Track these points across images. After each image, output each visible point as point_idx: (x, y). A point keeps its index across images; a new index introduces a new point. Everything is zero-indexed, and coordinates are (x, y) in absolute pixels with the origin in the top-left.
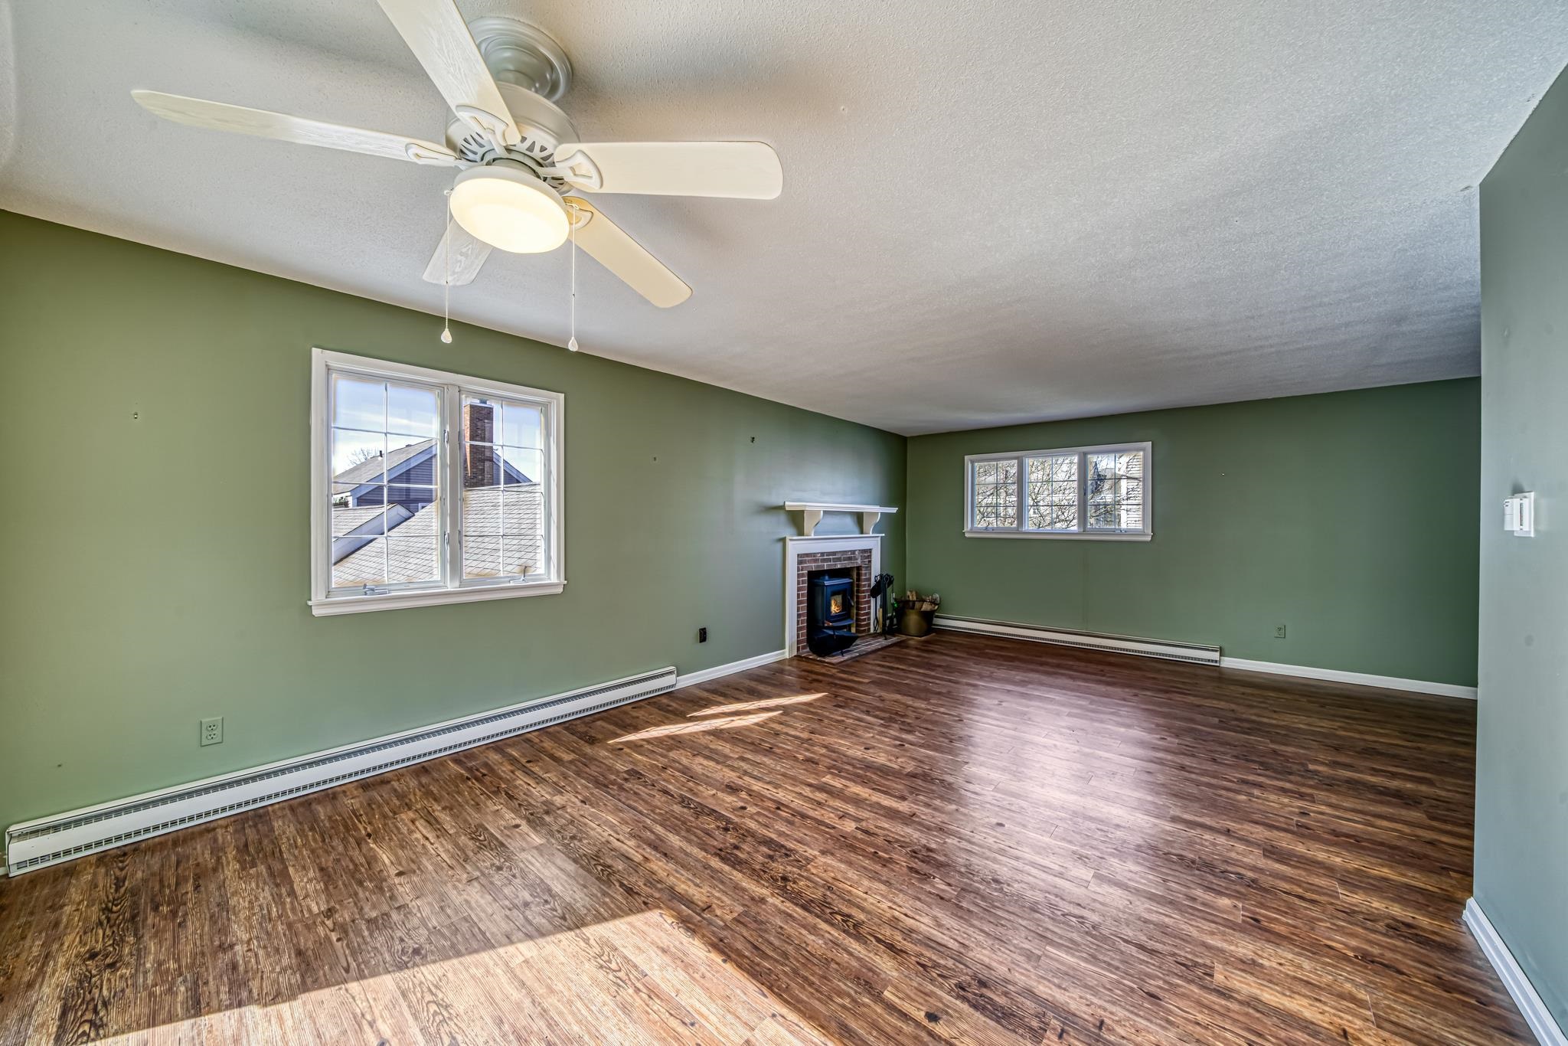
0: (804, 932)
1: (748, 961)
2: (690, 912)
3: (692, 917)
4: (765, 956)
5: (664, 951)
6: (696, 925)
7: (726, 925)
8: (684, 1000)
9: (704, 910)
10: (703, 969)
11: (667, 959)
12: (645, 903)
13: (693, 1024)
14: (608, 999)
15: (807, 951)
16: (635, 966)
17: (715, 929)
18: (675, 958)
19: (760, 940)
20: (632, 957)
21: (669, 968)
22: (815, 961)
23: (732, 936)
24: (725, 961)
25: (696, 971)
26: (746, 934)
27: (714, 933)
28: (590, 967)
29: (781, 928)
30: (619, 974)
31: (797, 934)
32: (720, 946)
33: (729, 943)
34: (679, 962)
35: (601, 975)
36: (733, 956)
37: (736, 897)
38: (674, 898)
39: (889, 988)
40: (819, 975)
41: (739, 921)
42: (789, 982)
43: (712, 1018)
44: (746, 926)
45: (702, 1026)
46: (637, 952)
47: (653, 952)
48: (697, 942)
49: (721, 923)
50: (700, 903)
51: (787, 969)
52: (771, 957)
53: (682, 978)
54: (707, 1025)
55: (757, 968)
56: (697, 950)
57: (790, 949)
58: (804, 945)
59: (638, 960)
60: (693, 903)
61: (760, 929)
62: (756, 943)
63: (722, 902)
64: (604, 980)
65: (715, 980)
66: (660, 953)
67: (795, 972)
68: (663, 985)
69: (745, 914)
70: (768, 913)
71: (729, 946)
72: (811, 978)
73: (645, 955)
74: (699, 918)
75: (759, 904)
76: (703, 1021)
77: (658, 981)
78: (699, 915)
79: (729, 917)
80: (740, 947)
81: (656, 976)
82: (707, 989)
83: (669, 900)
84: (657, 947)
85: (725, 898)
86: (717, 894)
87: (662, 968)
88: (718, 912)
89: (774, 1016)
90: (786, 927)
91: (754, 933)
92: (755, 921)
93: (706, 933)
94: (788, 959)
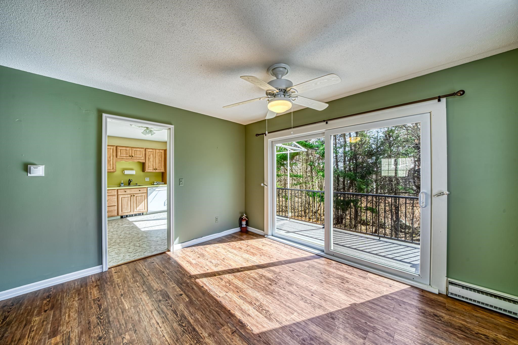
0: (200, 319)
1: (222, 310)
2: (240, 331)
3: (240, 328)
4: (217, 312)
5: (249, 315)
6: (238, 324)
7: (227, 324)
8: (242, 301)
9: (235, 331)
10: (237, 309)
11: (247, 312)
12: (259, 337)
13: (240, 296)
14: (262, 302)
15: (202, 312)
16: (257, 311)
17: (232, 322)
18: (246, 313)
19: (216, 317)
20: (259, 314)
21: (247, 309)
22: (202, 310)
23: (226, 319)
24: (230, 311)
25: (238, 308)
26: (221, 319)
27: (232, 321)
28: (272, 312)
29: (207, 321)
30: (262, 309)
31: (203, 319)
32: (231, 315)
33: (227, 316)
34: (244, 311)
35: (267, 309)
36: (227, 312)
37: (221, 338)
38: (248, 339)
39: (186, 301)
40: (203, 306)
41: (222, 325)
42: (212, 304)
43: (235, 297)
44: (220, 323)
45: (237, 296)
46: (258, 315)
47: (253, 315)
48: (238, 317)
49: (229, 324)
50: (236, 335)
51: (211, 307)
52: (215, 311)
53: (243, 307)
54: (236, 296)
55: (220, 308)
56: (238, 314)
57: (208, 313)
58: (203, 314)
59: (257, 313)
60: (240, 336)
61: (215, 321)
62: (218, 316)
63: (227, 335)
64: (265, 307)
65: (233, 305)
66: (250, 314)
67: (209, 306)
68: (248, 305)
69: (219, 328)
70: (210, 328)
71: (228, 315)
72: (205, 305)
73: (255, 314)
74: (237, 327)
75: (212, 333)
76: (237, 297)
77: (249, 306)
78: (237, 329)
79: (226, 327)
80: (224, 315)
81: (251, 308)
82: (236, 303)
83: (250, 338)
84: (251, 317)
85: (225, 337)
86: (229, 340)
87: (249, 309)
88: (229, 330)
89: (219, 297)
90: (206, 321)
91: (218, 320)
92: (216, 324)
93: (235, 321)
94: (210, 310)
